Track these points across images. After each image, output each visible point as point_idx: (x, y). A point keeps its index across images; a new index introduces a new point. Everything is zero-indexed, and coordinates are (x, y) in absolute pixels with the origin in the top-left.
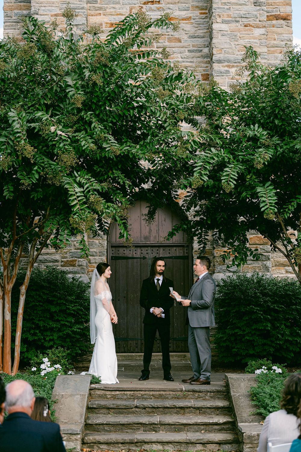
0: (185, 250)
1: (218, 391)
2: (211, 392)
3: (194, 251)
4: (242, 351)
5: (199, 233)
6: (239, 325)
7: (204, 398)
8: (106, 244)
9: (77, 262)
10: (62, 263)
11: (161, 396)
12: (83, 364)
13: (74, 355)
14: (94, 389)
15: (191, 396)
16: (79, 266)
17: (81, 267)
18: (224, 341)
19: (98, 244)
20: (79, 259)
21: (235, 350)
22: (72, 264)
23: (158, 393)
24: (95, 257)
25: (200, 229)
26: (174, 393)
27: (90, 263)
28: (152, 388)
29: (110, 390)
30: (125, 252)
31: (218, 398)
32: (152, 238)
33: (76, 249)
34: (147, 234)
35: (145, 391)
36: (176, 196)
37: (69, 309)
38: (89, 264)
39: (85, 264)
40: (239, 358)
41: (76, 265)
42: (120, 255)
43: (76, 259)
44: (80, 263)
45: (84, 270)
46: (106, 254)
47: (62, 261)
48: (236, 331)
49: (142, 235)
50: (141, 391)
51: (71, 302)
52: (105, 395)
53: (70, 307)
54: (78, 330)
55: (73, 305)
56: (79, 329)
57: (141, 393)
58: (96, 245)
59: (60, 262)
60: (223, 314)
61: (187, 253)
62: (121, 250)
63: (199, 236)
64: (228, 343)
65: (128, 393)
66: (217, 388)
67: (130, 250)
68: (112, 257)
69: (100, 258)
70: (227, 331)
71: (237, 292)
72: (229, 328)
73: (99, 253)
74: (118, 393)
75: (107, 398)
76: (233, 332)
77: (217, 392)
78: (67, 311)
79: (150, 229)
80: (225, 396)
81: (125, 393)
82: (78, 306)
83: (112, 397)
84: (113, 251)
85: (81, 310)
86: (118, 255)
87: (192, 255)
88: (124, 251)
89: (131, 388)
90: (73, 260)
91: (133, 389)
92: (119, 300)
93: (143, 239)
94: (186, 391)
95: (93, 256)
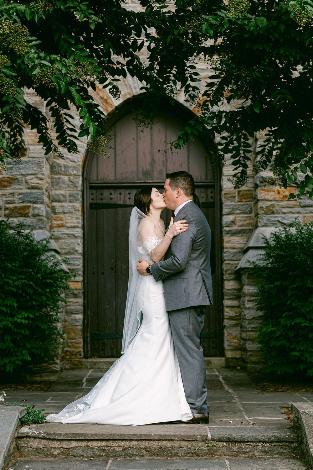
0: (209, 193)
1: (279, 441)
2: (266, 442)
3: (223, 193)
4: (307, 355)
5: (234, 148)
6: (303, 310)
7: (251, 454)
8: (81, 182)
9: (31, 210)
10: (7, 212)
11: (162, 450)
12: (41, 376)
13: (20, 363)
14: (26, 437)
15: (223, 450)
16: (35, 216)
17: (38, 218)
18: (277, 339)
19: (68, 182)
20: (35, 205)
21: (296, 353)
22: (22, 212)
23: (156, 444)
24: (63, 204)
25: (235, 140)
26: (189, 444)
27: (55, 213)
28: (144, 435)
29: (58, 440)
30: (112, 196)
31: (280, 453)
32: (155, 174)
33: (28, 188)
34: (148, 167)
35: (131, 440)
36: (194, 77)
37: (8, 283)
38: (53, 215)
39: (44, 213)
40: (302, 367)
41: (30, 214)
42: (105, 201)
43: (29, 204)
44: (36, 212)
45: (43, 223)
46: (81, 199)
47: (6, 209)
48: (298, 321)
49: (140, 169)
50: (123, 440)
51: (13, 272)
52: (49, 449)
53: (10, 281)
54: (23, 321)
55: (15, 278)
56: (25, 319)
57: (122, 444)
58: (64, 183)
59: (3, 209)
60: (274, 293)
61: (212, 198)
62: (106, 193)
63: (234, 152)
64: (283, 342)
65: (95, 444)
66: (277, 434)
67: (120, 194)
68: (91, 204)
69: (71, 204)
70: (282, 321)
71: (299, 255)
72: (286, 316)
73: (70, 196)
74: (74, 444)
75: (53, 456)
76: (293, 323)
77: (277, 442)
78: (5, 286)
79: (153, 160)
80: (295, 449)
81: (90, 444)
82: (25, 279)
83: (62, 453)
84: (92, 194)
85: (30, 286)
86: (100, 202)
87: (221, 200)
88: (111, 194)
89: (102, 435)
90: (25, 206)
91: (105, 437)
92: (103, 273)
93: (141, 176)
94: (213, 440)
95: (59, 201)
